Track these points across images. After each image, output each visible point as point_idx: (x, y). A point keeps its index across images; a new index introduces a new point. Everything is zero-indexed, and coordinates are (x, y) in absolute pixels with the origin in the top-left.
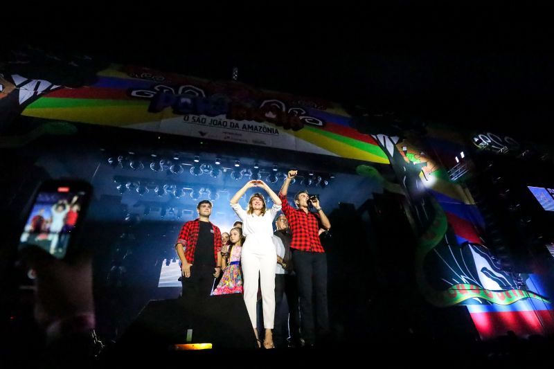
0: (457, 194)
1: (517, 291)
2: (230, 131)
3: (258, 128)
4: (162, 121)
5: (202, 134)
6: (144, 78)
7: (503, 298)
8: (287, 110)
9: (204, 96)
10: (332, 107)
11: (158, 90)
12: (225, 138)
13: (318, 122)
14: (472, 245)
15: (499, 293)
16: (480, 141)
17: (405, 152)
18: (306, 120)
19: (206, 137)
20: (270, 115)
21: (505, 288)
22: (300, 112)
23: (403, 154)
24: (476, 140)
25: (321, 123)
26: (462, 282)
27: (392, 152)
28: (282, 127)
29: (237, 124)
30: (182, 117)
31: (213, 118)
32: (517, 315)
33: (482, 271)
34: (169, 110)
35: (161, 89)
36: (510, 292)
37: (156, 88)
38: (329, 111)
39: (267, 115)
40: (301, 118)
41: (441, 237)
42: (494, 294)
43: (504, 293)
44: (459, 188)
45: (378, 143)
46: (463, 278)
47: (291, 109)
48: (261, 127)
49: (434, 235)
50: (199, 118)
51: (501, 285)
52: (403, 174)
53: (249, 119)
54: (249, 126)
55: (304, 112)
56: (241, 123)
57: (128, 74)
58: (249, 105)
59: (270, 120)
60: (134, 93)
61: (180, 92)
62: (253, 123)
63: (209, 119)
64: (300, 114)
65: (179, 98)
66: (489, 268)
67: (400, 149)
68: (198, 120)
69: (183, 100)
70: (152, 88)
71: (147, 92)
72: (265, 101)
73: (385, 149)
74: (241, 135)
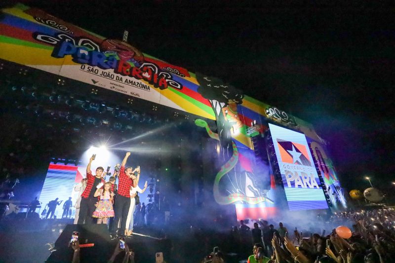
0: (247, 142)
1: (261, 198)
2: (115, 83)
3: (136, 84)
4: (64, 66)
5: (95, 82)
6: (49, 24)
7: (254, 201)
8: (159, 73)
9: (99, 51)
10: (189, 76)
11: (61, 38)
12: (111, 88)
13: (177, 86)
14: (247, 172)
15: (253, 199)
16: (269, 113)
17: (226, 114)
18: (170, 83)
19: (96, 85)
20: (146, 75)
21: (256, 196)
22: (167, 76)
23: (224, 115)
24: (267, 111)
25: (179, 87)
26: (236, 192)
27: (218, 113)
28: (153, 86)
29: (121, 78)
30: (80, 66)
31: (105, 71)
32: (257, 209)
33: (248, 187)
34: (69, 57)
35: (64, 38)
36: (258, 198)
37: (59, 36)
38: (186, 78)
39: (144, 75)
40: (167, 80)
41: (233, 167)
42: (250, 198)
43: (255, 198)
44: (250, 139)
45: (211, 105)
46: (237, 190)
47: (161, 73)
48: (138, 83)
49: (229, 166)
50: (93, 69)
51: (255, 195)
52: (221, 128)
53: (131, 76)
54: (130, 81)
55: (170, 77)
56: (124, 78)
57: (35, 18)
58: (132, 65)
59: (145, 79)
60: (39, 37)
61: (80, 44)
62: (133, 79)
63: (101, 71)
64: (166, 78)
65: (78, 49)
66: (252, 186)
67: (223, 111)
68: (92, 70)
69: (82, 51)
70: (56, 36)
71: (51, 38)
72: (144, 64)
73: (215, 110)
74: (123, 87)
